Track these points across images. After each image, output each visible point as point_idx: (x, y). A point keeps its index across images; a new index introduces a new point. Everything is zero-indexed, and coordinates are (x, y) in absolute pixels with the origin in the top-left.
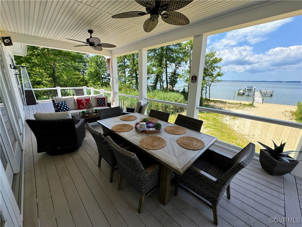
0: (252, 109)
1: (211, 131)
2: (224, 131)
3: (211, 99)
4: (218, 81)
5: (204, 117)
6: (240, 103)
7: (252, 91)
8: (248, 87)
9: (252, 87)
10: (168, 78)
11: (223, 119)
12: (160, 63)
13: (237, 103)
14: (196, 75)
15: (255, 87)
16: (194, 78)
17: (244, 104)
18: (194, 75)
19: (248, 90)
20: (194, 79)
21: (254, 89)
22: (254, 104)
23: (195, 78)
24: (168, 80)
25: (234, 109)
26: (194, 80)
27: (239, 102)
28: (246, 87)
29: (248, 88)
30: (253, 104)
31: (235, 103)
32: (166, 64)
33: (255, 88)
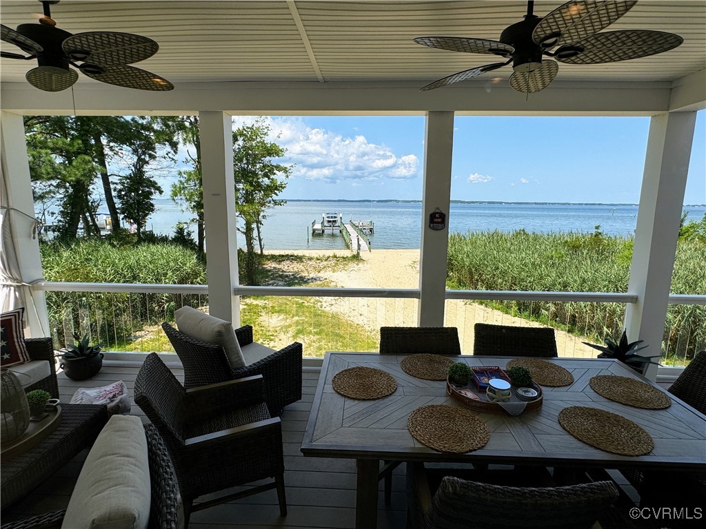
0: (361, 265)
1: (314, 342)
2: (342, 333)
3: (266, 252)
4: (275, 203)
5: (273, 307)
6: (335, 256)
7: (337, 225)
8: (328, 215)
9: (335, 215)
10: (114, 194)
11: (321, 302)
12: (83, 141)
13: (329, 257)
14: (444, 212)
15: (341, 215)
16: (438, 218)
17: (343, 258)
18: (438, 211)
19: (329, 222)
20: (440, 220)
21: (339, 220)
22: (361, 255)
23: (440, 217)
24: (116, 200)
25: (328, 273)
26: (438, 223)
27: (330, 253)
28: (323, 215)
29: (328, 217)
30: (358, 253)
31: (324, 256)
32: (101, 147)
33: (341, 218)
